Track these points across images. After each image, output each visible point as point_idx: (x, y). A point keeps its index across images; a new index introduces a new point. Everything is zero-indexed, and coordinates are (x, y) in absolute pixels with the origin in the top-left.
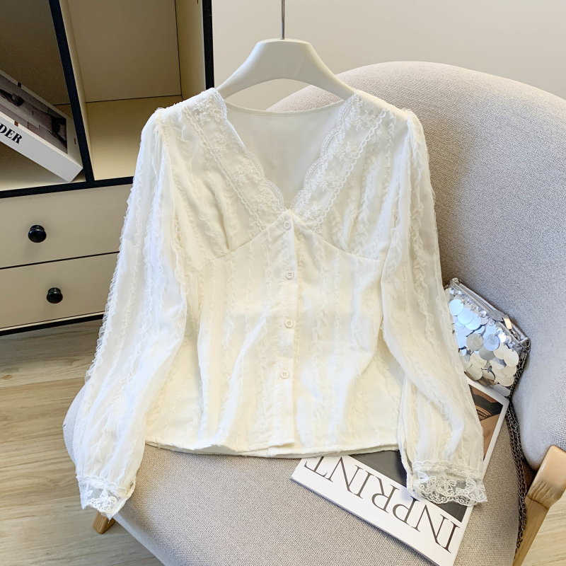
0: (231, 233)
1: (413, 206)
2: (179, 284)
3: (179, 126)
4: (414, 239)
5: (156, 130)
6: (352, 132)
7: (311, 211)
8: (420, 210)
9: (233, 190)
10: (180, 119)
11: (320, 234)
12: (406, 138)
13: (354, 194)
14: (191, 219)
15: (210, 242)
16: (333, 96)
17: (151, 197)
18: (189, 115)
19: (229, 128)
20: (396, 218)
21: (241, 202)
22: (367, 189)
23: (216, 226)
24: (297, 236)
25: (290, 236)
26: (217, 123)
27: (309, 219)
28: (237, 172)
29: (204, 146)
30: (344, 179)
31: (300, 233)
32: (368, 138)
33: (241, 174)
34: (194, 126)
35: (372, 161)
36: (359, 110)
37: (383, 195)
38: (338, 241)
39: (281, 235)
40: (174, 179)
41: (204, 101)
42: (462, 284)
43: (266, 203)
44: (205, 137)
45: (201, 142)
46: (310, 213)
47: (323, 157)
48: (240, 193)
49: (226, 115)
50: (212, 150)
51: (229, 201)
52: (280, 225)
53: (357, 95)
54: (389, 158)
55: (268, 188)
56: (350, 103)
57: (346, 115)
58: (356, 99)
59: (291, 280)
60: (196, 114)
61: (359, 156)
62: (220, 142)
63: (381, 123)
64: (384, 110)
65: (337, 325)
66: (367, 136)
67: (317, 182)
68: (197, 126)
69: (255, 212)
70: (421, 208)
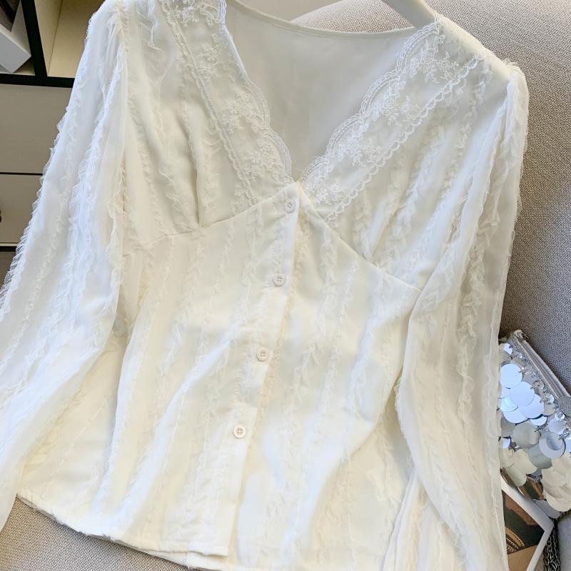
0: (205, 201)
1: (483, 217)
2: (111, 267)
3: (149, 23)
4: (474, 265)
5: (111, 21)
6: (418, 83)
7: (329, 192)
8: (493, 224)
9: (218, 138)
10: (151, 11)
11: (335, 229)
12: (500, 110)
13: (400, 178)
14: (148, 170)
15: (172, 209)
16: (399, 18)
17: (94, 125)
18: (166, 7)
19: (226, 39)
20: (454, 229)
21: (228, 158)
22: (421, 176)
23: (184, 187)
24: (301, 224)
25: (292, 222)
26: (208, 27)
27: (323, 203)
29: (183, 61)
30: (389, 153)
31: (306, 222)
32: (439, 97)
33: (234, 114)
34: (171, 26)
35: (437, 134)
36: (435, 49)
37: (443, 190)
38: (360, 244)
39: (278, 219)
40: (129, 104)
42: (527, 341)
43: (265, 167)
44: (186, 47)
45: (180, 54)
46: (327, 194)
47: (364, 113)
48: (228, 143)
49: (224, 17)
50: (195, 70)
51: (210, 153)
52: (279, 203)
53: (437, 24)
54: (465, 135)
55: (271, 144)
56: (424, 35)
57: (413, 52)
58: (435, 30)
59: (280, 288)
60: (177, 6)
61: (419, 123)
62: (209, 59)
63: (466, 78)
64: (476, 57)
65: (332, 369)
66: (438, 94)
67: (347, 150)
68: (176, 26)
69: (246, 176)
70: (495, 221)
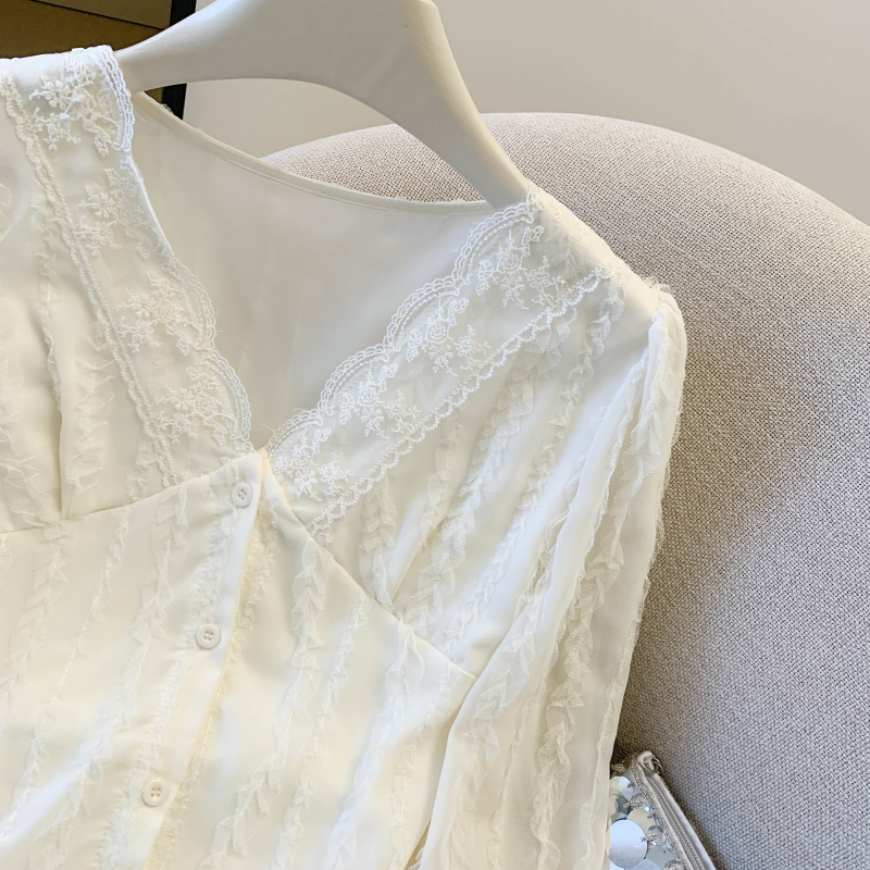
0: (74, 473)
1: (599, 546)
4: (574, 634)
6: (490, 303)
7: (318, 476)
8: (610, 566)
9: (112, 358)
11: (324, 546)
12: (635, 368)
13: (451, 464)
15: (5, 486)
18: (16, 107)
19: (134, 182)
20: (541, 570)
21: (128, 394)
22: (487, 467)
23: (36, 444)
24: (262, 531)
25: (243, 525)
26: (99, 155)
27: (306, 496)
28: (130, 310)
29: (46, 212)
30: (432, 421)
31: (271, 527)
32: (527, 334)
33: (144, 318)
34: (24, 144)
35: (521, 396)
36: (525, 250)
37: (525, 494)
38: (371, 576)
39: (218, 516)
41: (71, 79)
42: (661, 775)
43: (201, 419)
44: (54, 187)
45: (42, 197)
46: (315, 480)
47: (391, 344)
48: (128, 368)
49: (129, 141)
50: (71, 230)
51: (91, 384)
52: (222, 487)
53: (531, 206)
54: (571, 403)
55: (214, 378)
56: (506, 222)
57: (484, 250)
58: (527, 216)
59: (208, 652)
60: (38, 109)
61: (490, 375)
62: (99, 213)
63: (578, 306)
64: (597, 272)
65: (293, 823)
66: (526, 328)
67: (357, 406)
68: (35, 146)
69: (162, 431)
70: (615, 560)
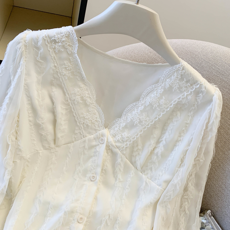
0: (59, 135)
3: (38, 48)
4: (190, 179)
5: (19, 46)
6: (169, 91)
7: (122, 136)
8: (201, 161)
9: (69, 105)
10: (39, 44)
11: (123, 154)
12: (209, 108)
13: (157, 133)
14: (31, 119)
15: (42, 138)
18: (48, 42)
19: (77, 60)
20: (182, 161)
21: (73, 115)
23: (50, 127)
24: (107, 150)
25: (102, 149)
26: (68, 54)
27: (118, 141)
28: (75, 93)
29: (54, 68)
30: (152, 121)
31: (109, 149)
32: (179, 98)
33: (78, 95)
34: (49, 51)
35: (177, 115)
36: (179, 77)
37: (177, 141)
38: (135, 162)
39: (96, 146)
40: (24, 87)
41: (62, 35)
42: (213, 217)
43: (91, 121)
44: (56, 62)
45: (53, 65)
46: (121, 137)
47: (142, 101)
48: (74, 108)
49: (76, 50)
50: (60, 73)
51: (64, 112)
52: (96, 139)
53: (181, 65)
54: (190, 117)
55: (95, 110)
56: (174, 69)
57: (168, 77)
58: (180, 68)
59: (93, 182)
60: (53, 42)
61: (168, 109)
62: (68, 69)
63: (194, 91)
64: (199, 82)
65: (116, 228)
66: (179, 97)
67: (132, 117)
68: (52, 52)
69: (82, 124)
70: (202, 159)
